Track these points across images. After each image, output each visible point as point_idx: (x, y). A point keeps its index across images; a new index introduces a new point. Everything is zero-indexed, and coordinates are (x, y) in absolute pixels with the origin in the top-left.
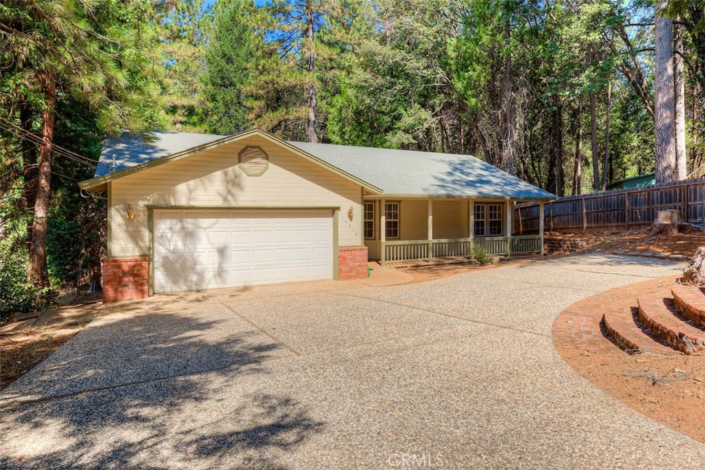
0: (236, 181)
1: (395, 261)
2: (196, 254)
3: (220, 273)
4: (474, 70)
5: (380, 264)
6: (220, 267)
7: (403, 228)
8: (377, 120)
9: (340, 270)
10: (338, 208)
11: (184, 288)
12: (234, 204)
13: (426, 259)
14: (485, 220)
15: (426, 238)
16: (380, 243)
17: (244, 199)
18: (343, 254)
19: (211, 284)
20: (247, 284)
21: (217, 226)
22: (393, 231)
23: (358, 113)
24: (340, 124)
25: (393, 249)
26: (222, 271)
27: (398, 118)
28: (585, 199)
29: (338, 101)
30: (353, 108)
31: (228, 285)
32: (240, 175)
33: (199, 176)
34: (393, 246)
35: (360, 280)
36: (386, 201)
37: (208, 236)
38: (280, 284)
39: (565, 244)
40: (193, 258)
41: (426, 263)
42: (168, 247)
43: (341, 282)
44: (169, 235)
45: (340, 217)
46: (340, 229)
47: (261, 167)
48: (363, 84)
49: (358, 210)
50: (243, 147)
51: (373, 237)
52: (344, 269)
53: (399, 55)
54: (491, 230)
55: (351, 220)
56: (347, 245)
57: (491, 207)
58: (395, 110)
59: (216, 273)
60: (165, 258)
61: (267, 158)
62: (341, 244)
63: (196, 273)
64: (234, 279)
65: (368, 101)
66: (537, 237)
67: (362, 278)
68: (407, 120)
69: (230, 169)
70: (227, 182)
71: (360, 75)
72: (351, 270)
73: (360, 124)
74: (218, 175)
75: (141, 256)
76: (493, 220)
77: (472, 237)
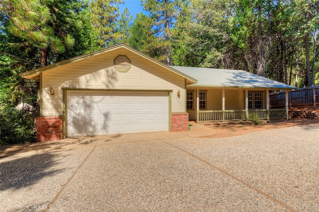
0: (114, 76)
1: (204, 121)
2: (91, 116)
3: (105, 127)
4: (243, 30)
5: (196, 122)
6: (105, 123)
7: (208, 105)
8: (196, 59)
9: (173, 126)
10: (171, 91)
11: (85, 135)
12: (111, 88)
13: (221, 120)
14: (252, 101)
15: (221, 109)
16: (196, 112)
17: (118, 85)
18: (174, 117)
19: (100, 132)
20: (120, 133)
21: (104, 100)
22: (203, 106)
23: (187, 57)
24: (179, 62)
25: (203, 115)
26: (106, 125)
27: (205, 57)
28: (315, 89)
29: (179, 52)
30: (185, 54)
31: (109, 134)
32: (116, 72)
33: (92, 72)
34: (203, 113)
35: (184, 132)
36: (199, 91)
37: (98, 106)
38: (138, 134)
39: (301, 114)
40: (90, 118)
41: (221, 123)
42: (75, 111)
43: (173, 134)
44: (76, 105)
45: (172, 96)
46: (172, 103)
47: (127, 67)
48: (189, 43)
49: (183, 92)
50: (117, 56)
51: (193, 109)
52: (175, 125)
53: (206, 28)
54: (256, 106)
55: (179, 98)
56: (176, 112)
57: (256, 94)
58: (203, 54)
59: (103, 126)
60: (74, 118)
61: (130, 62)
62: (173, 111)
63: (92, 126)
64: (113, 130)
65: (191, 50)
66: (284, 110)
67: (185, 131)
68: (209, 57)
69: (110, 68)
70: (109, 77)
71: (188, 39)
72: (179, 126)
73: (188, 62)
74: (103, 72)
75: (59, 116)
76: (257, 101)
77: (247, 109)
